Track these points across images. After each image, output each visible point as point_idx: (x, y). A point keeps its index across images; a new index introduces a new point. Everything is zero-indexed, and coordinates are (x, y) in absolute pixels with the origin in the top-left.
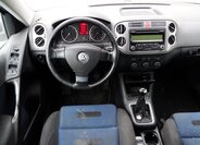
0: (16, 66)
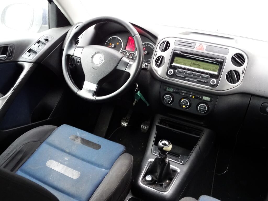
0: (35, 52)
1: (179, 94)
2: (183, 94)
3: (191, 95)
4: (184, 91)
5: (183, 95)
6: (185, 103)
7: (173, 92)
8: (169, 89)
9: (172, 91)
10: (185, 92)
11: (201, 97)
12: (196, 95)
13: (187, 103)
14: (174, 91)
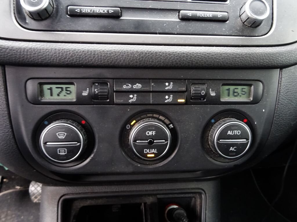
1: (112, 103)
2: (133, 98)
3: (169, 92)
4: (133, 80)
5: (133, 104)
6: (153, 138)
7: (81, 101)
8: (56, 91)
9: (72, 97)
10: (138, 86)
11: (213, 94)
12: (193, 89)
13: (161, 135)
14: (85, 94)
